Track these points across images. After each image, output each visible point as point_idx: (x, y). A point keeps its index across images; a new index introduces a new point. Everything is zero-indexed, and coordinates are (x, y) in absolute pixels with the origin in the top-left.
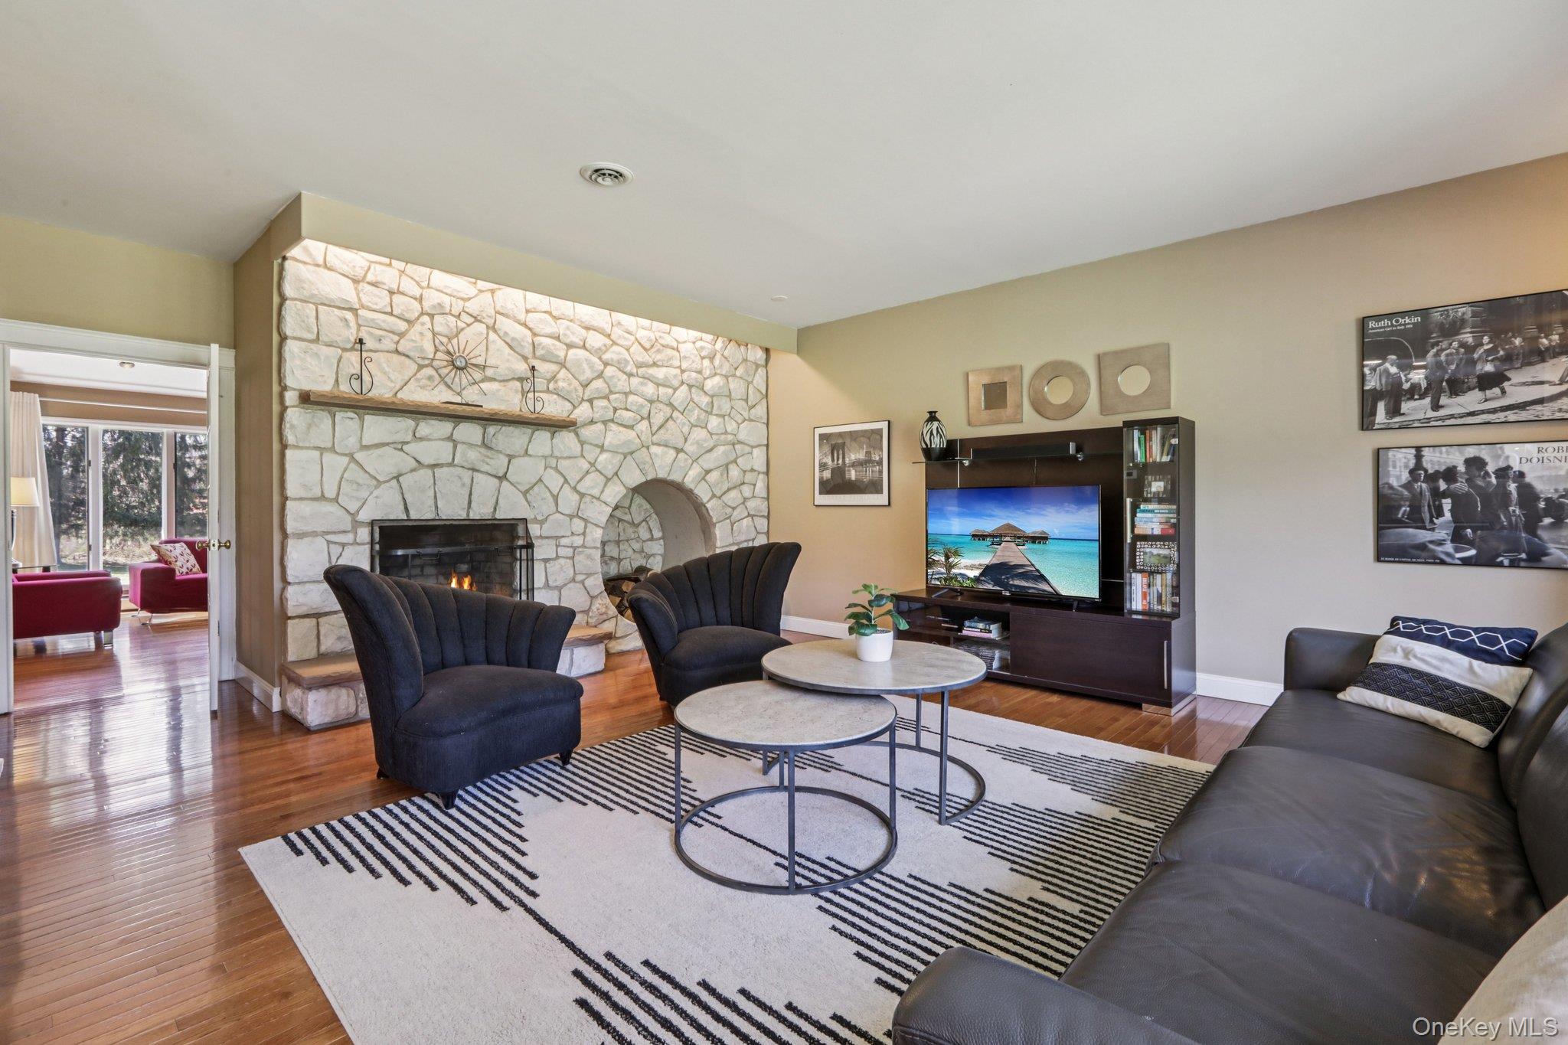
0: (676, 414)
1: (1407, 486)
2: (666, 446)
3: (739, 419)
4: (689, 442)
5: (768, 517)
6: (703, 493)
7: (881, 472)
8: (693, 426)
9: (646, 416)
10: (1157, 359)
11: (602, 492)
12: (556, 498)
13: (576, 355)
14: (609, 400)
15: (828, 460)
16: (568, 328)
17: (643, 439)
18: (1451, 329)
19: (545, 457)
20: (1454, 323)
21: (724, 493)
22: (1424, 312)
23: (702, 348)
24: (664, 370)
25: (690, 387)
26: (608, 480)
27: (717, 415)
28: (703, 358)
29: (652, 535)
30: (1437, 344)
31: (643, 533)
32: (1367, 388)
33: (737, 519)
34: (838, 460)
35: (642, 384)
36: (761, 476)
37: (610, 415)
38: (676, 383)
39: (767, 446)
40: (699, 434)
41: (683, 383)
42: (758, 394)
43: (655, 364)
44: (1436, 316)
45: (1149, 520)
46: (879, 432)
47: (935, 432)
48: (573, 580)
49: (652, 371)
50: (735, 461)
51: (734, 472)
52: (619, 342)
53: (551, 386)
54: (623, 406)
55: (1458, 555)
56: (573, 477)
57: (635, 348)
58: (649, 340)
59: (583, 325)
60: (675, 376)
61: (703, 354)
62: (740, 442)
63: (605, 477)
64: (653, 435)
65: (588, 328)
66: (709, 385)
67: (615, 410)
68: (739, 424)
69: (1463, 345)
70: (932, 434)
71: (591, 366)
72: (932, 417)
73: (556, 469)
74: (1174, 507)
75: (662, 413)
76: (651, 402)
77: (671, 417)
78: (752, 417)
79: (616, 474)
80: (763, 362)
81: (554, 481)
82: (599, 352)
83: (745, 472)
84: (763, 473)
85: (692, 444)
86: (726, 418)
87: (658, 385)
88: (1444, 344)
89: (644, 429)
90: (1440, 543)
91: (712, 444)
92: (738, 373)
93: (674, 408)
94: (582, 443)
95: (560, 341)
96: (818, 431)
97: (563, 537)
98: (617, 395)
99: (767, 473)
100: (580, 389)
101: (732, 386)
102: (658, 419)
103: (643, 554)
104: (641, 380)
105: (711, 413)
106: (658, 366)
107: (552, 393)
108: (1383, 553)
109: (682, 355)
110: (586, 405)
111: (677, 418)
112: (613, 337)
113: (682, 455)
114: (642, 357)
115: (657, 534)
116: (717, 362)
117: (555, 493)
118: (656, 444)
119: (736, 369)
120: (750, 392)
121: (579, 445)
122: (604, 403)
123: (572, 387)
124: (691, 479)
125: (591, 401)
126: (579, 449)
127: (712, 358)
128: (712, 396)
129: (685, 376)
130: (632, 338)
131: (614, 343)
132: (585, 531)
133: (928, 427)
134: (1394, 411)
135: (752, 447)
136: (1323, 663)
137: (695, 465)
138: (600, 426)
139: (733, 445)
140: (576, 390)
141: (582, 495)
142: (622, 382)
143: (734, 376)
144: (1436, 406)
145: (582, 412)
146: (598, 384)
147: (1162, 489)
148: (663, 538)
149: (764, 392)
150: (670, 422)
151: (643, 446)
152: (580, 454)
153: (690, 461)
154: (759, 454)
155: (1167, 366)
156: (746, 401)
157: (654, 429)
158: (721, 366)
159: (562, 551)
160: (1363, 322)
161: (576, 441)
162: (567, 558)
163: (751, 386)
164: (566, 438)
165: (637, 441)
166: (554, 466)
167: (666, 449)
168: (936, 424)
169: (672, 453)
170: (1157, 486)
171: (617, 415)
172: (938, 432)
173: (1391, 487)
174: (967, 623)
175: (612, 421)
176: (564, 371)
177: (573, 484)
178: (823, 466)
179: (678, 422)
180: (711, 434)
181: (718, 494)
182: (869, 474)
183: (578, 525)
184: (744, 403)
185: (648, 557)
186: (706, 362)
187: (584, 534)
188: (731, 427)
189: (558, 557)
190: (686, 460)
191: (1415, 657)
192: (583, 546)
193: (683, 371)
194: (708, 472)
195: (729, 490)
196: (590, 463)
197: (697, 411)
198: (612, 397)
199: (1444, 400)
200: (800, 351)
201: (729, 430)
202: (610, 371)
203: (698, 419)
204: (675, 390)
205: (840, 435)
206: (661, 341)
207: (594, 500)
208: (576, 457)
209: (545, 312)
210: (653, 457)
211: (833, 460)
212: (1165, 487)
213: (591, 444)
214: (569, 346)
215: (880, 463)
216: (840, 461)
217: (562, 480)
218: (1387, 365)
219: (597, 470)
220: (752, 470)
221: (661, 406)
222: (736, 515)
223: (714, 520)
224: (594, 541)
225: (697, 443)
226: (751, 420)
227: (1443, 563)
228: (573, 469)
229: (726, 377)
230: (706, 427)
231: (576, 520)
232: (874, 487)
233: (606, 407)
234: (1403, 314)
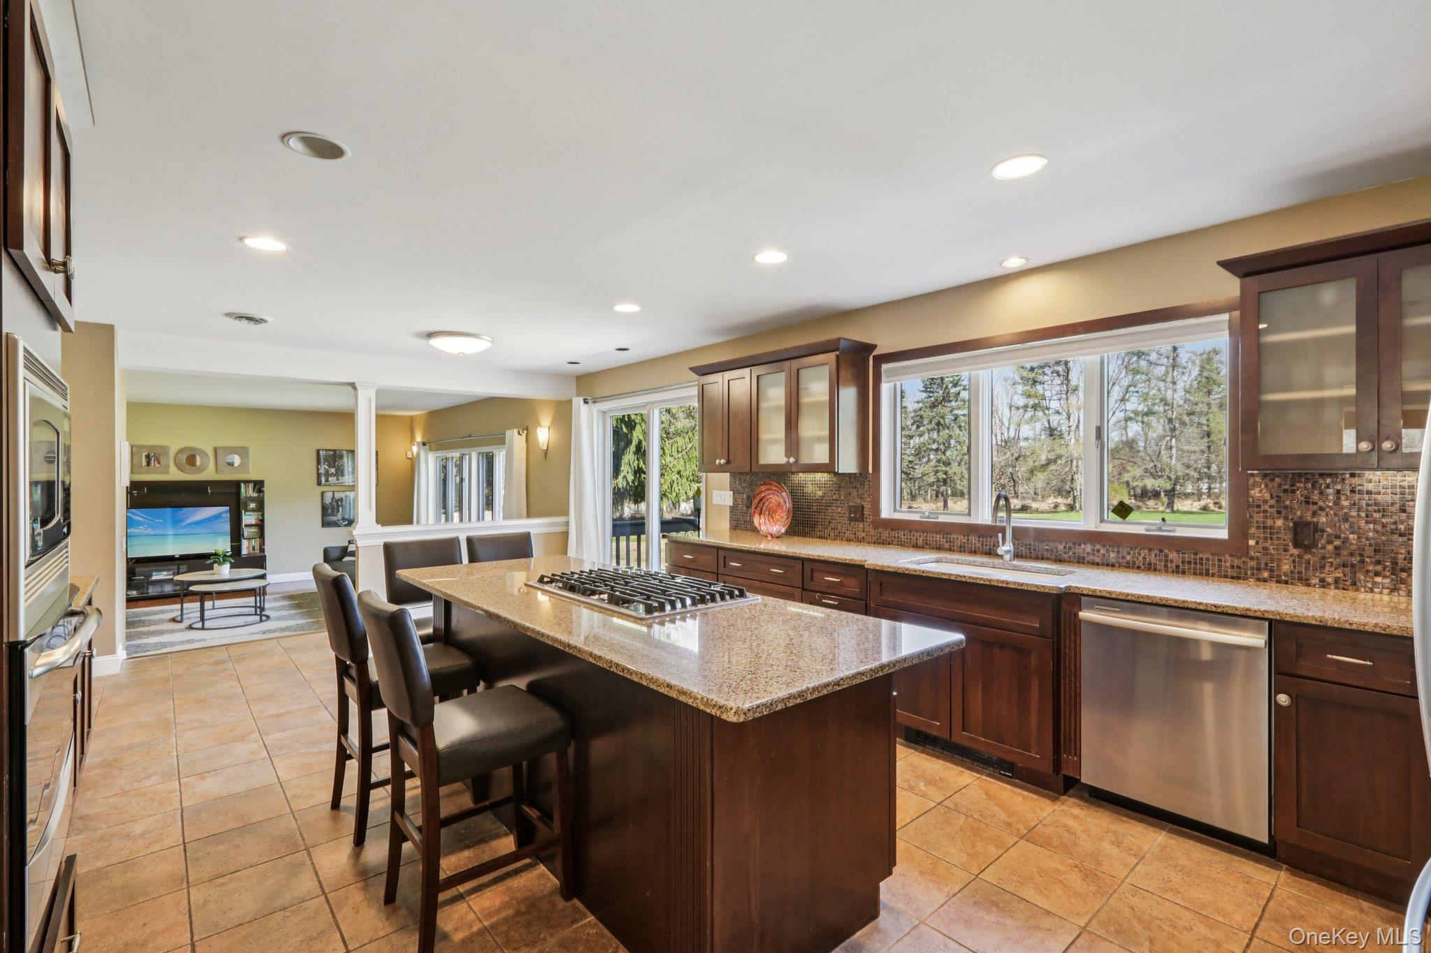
1: (331, 503)
10: (243, 452)
18: (342, 457)
20: (342, 455)
22: (335, 451)
32: (319, 472)
44: (338, 452)
45: (249, 518)
55: (344, 524)
69: (344, 462)
74: (261, 513)
88: (339, 461)
90: (339, 520)
108: (325, 524)
134: (327, 480)
136: (334, 554)
144: (338, 480)
155: (247, 456)
160: (318, 451)
170: (252, 505)
173: (326, 503)
174: (154, 573)
199: (340, 478)
212: (256, 505)
218: (325, 465)
227: (340, 526)
234: (329, 450)
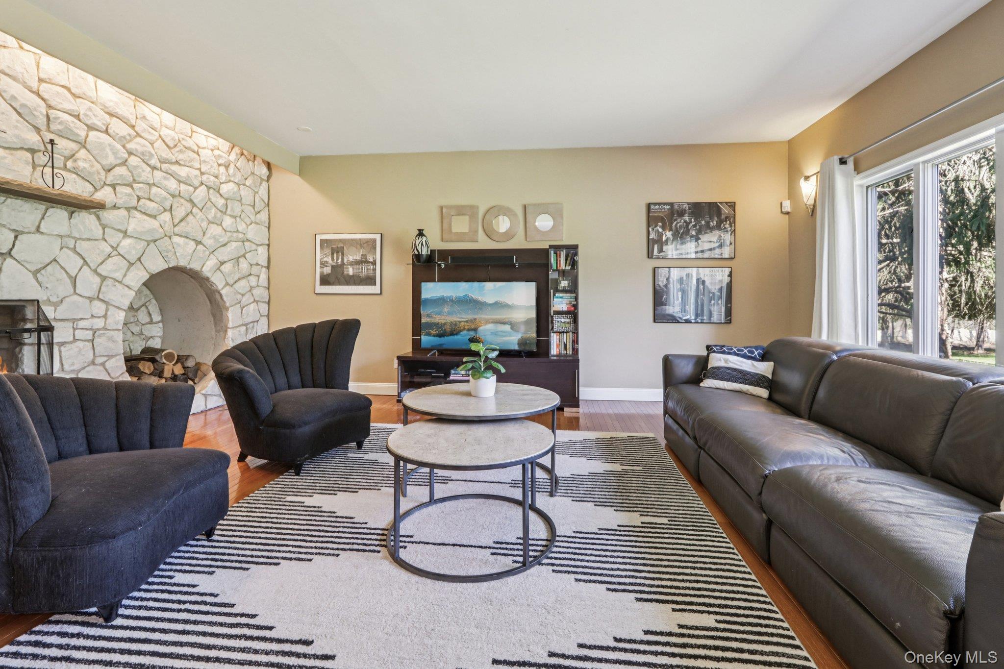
0: (195, 210)
1: (666, 287)
2: (187, 237)
3: (248, 221)
4: (208, 235)
5: (269, 303)
6: (218, 281)
7: (374, 270)
8: (210, 222)
9: (168, 208)
10: (556, 211)
11: (125, 276)
12: (74, 281)
13: (98, 138)
14: (132, 187)
15: (329, 260)
16: (90, 109)
17: (166, 229)
18: (681, 214)
19: (61, 237)
20: (682, 211)
21: (235, 282)
22: (672, 204)
23: (220, 156)
24: (187, 169)
25: (209, 188)
26: (131, 264)
27: (230, 216)
28: (219, 165)
29: (152, 319)
30: (676, 220)
31: (143, 316)
32: (650, 238)
33: (246, 304)
34: (337, 259)
35: (165, 178)
36: (264, 270)
37: (134, 203)
38: (196, 183)
39: (268, 245)
40: (215, 230)
41: (202, 184)
42: (263, 203)
43: (177, 163)
44: (676, 207)
45: (560, 303)
46: (375, 241)
47: (424, 244)
48: (93, 363)
49: (175, 168)
50: (244, 256)
51: (244, 264)
52: (143, 134)
53: (70, 164)
54: (146, 196)
55: (684, 318)
56: (94, 259)
57: (159, 144)
58: (173, 139)
59: (106, 110)
60: (196, 176)
61: (220, 162)
62: (248, 240)
63: (129, 262)
64: (175, 226)
65: (111, 115)
66: (225, 189)
67: (139, 198)
68: (247, 226)
69: (685, 222)
70: (422, 244)
71: (115, 154)
72: (421, 233)
73: (74, 250)
74: (574, 295)
75: (183, 208)
76: (173, 196)
77: (191, 212)
78: (257, 221)
79: (139, 259)
80: (266, 178)
81: (72, 263)
82: (123, 141)
83: (251, 265)
84: (265, 267)
85: (210, 238)
86: (238, 219)
87: (180, 182)
88: (679, 220)
89: (167, 219)
90: (677, 313)
91: (227, 240)
92: (248, 183)
93: (194, 205)
94: (104, 227)
95: (80, 120)
96: (319, 238)
97: (81, 319)
98: (141, 185)
99: (268, 267)
100: (103, 173)
101: (242, 193)
102: (180, 212)
103: (143, 337)
104: (165, 174)
105: (225, 213)
106: (180, 165)
107: (69, 171)
108: (656, 318)
109: (202, 159)
110: (108, 190)
111: (197, 214)
112: (136, 129)
113: (200, 247)
114: (165, 154)
115: (157, 317)
116: (231, 170)
117: (74, 275)
118: (177, 235)
119: (246, 179)
120: (257, 200)
121: (100, 228)
122: (128, 190)
123: (94, 169)
124: (208, 269)
125: (113, 186)
126: (101, 232)
127: (227, 167)
128: (227, 199)
129: (205, 177)
130: (157, 134)
131: (138, 135)
132: (106, 314)
133: (420, 240)
134: (661, 250)
135: (258, 245)
136: (684, 370)
137: (212, 255)
138: (123, 212)
139: (243, 242)
140: (99, 173)
141: (104, 278)
142: (146, 174)
143: (244, 185)
144: (676, 249)
145: (104, 195)
146: (121, 171)
147: (567, 285)
148: (162, 321)
149: (267, 203)
150: (190, 217)
151: (166, 236)
152: (101, 237)
153: (208, 253)
154: (262, 251)
155: (562, 217)
156: (254, 206)
157: (176, 221)
158: (234, 175)
159: (79, 334)
160: (649, 206)
161: (98, 223)
162: (85, 341)
163: (257, 196)
164: (86, 220)
165: (161, 230)
166: (72, 246)
167: (187, 240)
168: (424, 239)
169: (193, 243)
170: (564, 283)
171: (140, 203)
172: (426, 244)
173: (660, 286)
174: (452, 371)
175: (136, 208)
176: (83, 151)
177: (93, 266)
178: (323, 264)
179: (198, 217)
180: (225, 231)
181: (231, 282)
182: (365, 271)
183: (98, 308)
184: (252, 209)
185: (148, 339)
186: (222, 169)
187: (105, 316)
188: (242, 227)
189: (75, 340)
190: (204, 251)
191: (730, 362)
192: (105, 329)
193: (202, 174)
194: (222, 263)
195: (239, 279)
196: (112, 247)
197: (214, 210)
198: (135, 186)
199: (678, 247)
200: (301, 173)
201: (240, 229)
202: (133, 161)
203: (215, 217)
204: (196, 188)
205: (340, 240)
206: (184, 143)
207: (117, 283)
208: (97, 240)
209: (64, 87)
210: (175, 246)
211: (333, 259)
212: (568, 284)
213: (113, 228)
214: (91, 128)
215: (374, 263)
216: (339, 261)
217: (82, 261)
218: (658, 227)
219: (120, 254)
220: (257, 264)
221: (182, 201)
222: (245, 300)
223: (228, 304)
224: (117, 323)
225: (214, 237)
226: (257, 223)
227: (679, 322)
228: (94, 252)
229: (238, 185)
230: (221, 225)
231: (97, 303)
232: (370, 280)
233: (129, 195)
234: (665, 204)
